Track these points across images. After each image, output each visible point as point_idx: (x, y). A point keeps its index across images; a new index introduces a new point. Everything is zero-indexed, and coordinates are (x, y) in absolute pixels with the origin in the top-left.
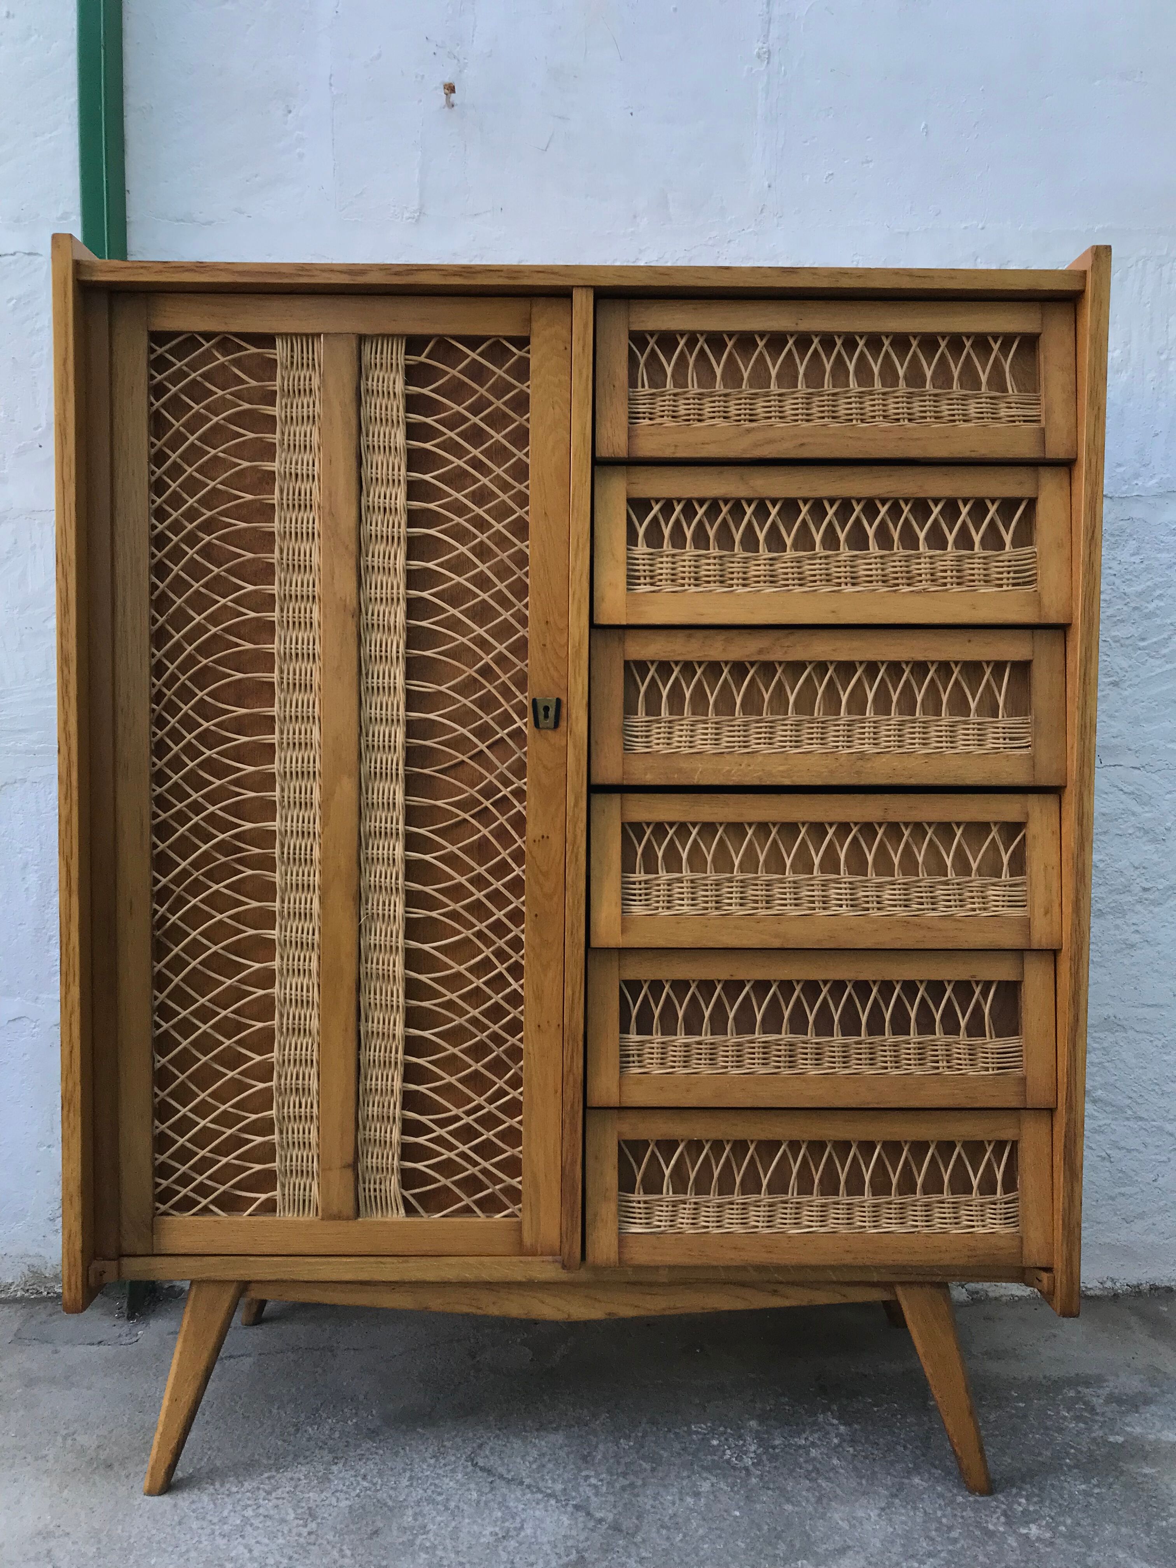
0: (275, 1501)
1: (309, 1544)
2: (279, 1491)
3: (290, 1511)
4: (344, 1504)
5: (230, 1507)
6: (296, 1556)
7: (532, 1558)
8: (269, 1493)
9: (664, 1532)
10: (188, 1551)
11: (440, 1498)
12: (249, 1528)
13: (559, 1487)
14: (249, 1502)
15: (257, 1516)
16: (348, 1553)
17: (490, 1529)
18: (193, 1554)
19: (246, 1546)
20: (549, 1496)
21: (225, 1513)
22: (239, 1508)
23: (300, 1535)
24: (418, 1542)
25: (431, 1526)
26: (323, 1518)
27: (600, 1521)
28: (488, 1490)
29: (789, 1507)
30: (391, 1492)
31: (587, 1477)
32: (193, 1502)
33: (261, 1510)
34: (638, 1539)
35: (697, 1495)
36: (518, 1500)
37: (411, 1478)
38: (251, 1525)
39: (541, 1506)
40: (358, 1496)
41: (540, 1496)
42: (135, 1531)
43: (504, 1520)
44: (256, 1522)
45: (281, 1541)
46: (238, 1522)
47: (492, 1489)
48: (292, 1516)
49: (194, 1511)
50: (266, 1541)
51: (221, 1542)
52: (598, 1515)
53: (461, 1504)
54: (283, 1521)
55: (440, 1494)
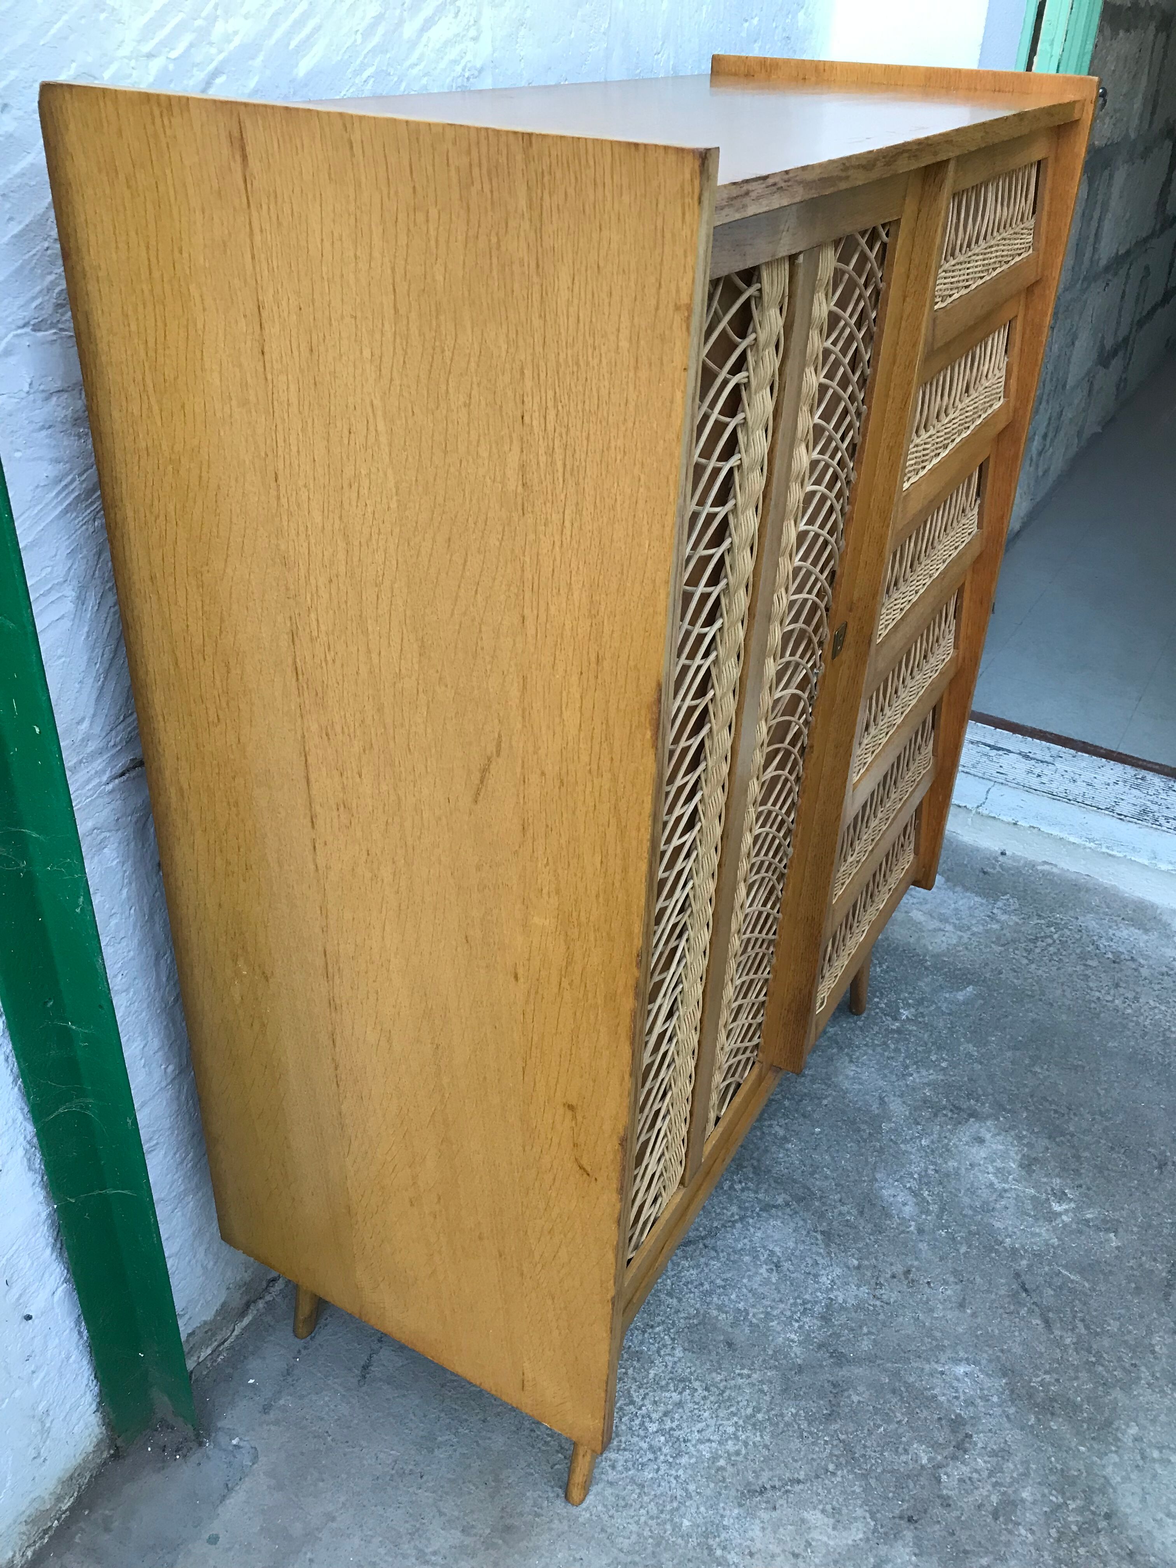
0: (647, 1402)
1: (721, 1394)
2: (635, 1395)
3: (668, 1394)
4: (679, 1353)
5: (636, 1439)
6: (733, 1409)
7: (810, 1261)
8: (632, 1402)
9: (817, 1176)
10: (687, 1490)
11: (707, 1286)
12: (676, 1433)
13: (734, 1209)
14: (637, 1422)
15: (661, 1421)
16: (746, 1371)
17: (763, 1270)
18: (692, 1487)
19: (700, 1441)
20: (742, 1219)
21: (645, 1446)
22: (642, 1433)
23: (705, 1398)
24: (754, 1321)
25: (741, 1306)
26: (691, 1373)
27: (787, 1204)
28: (713, 1254)
29: (825, 1102)
30: (682, 1315)
31: (731, 1187)
32: (613, 1467)
33: (655, 1416)
34: (818, 1194)
35: (785, 1139)
36: (737, 1240)
37: (670, 1294)
38: (672, 1429)
39: (752, 1230)
40: (673, 1339)
41: (739, 1225)
42: (634, 1528)
43: (756, 1258)
44: (668, 1424)
45: (706, 1414)
46: (662, 1439)
47: (714, 1249)
48: (676, 1397)
49: (627, 1469)
50: (700, 1426)
51: (684, 1460)
52: (780, 1201)
53: (724, 1276)
54: (680, 1404)
55: (702, 1284)
